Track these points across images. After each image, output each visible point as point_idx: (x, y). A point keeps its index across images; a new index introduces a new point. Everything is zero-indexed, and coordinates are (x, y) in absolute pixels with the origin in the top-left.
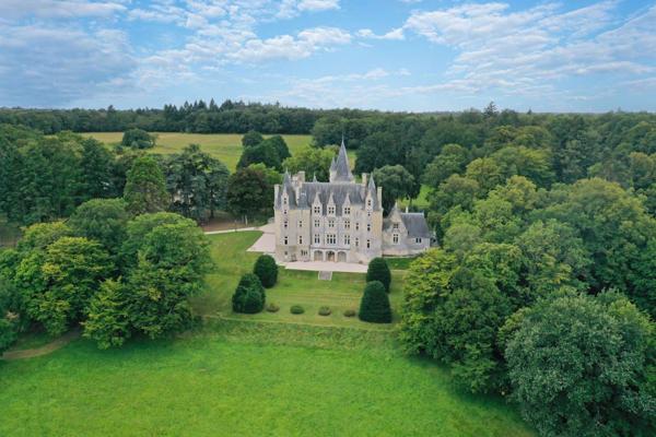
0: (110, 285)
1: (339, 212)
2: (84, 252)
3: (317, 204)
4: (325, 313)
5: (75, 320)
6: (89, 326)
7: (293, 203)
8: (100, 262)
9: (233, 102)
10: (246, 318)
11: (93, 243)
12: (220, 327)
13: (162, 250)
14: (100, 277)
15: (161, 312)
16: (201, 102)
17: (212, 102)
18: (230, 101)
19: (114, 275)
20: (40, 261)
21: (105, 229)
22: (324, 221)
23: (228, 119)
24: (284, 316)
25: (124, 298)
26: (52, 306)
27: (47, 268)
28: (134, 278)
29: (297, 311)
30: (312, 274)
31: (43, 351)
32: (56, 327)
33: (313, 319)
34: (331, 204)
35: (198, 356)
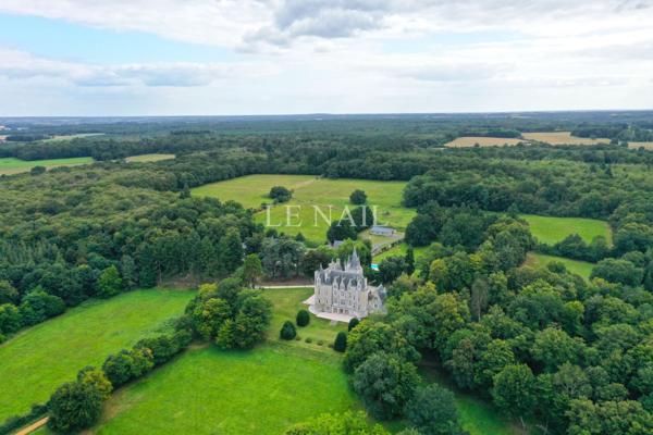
0: (228, 321)
1: (346, 289)
2: (219, 306)
3: (335, 283)
4: (320, 344)
5: (214, 335)
6: (218, 339)
7: (323, 281)
8: (226, 311)
10: (285, 342)
11: (225, 301)
12: (273, 344)
13: (249, 308)
14: (225, 318)
15: (246, 336)
19: (230, 317)
20: (203, 309)
21: (230, 295)
22: (339, 293)
23: (352, 168)
24: (302, 344)
25: (233, 327)
26: (205, 329)
27: (205, 313)
28: (237, 321)
29: (308, 341)
30: (328, 321)
31: (201, 347)
32: (207, 338)
33: (314, 346)
34: (342, 284)
35: (259, 357)
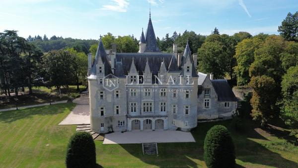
3: (133, 72)
7: (109, 72)
9: (57, 36)
16: (39, 36)
17: (45, 37)
18: (55, 36)
